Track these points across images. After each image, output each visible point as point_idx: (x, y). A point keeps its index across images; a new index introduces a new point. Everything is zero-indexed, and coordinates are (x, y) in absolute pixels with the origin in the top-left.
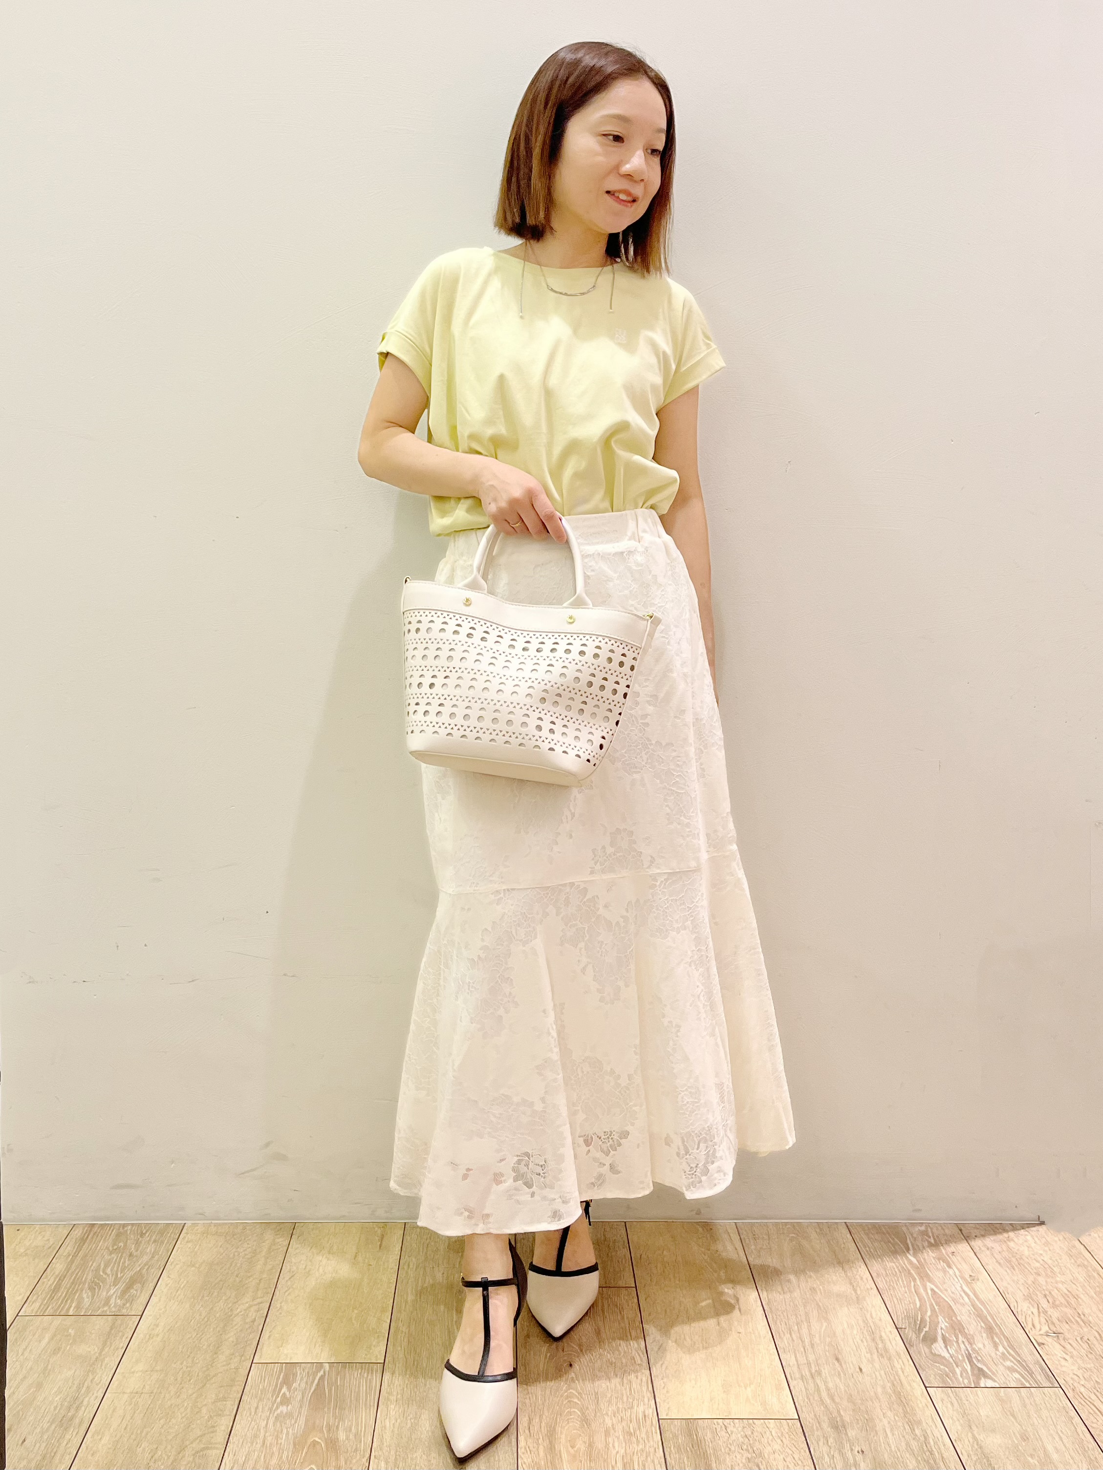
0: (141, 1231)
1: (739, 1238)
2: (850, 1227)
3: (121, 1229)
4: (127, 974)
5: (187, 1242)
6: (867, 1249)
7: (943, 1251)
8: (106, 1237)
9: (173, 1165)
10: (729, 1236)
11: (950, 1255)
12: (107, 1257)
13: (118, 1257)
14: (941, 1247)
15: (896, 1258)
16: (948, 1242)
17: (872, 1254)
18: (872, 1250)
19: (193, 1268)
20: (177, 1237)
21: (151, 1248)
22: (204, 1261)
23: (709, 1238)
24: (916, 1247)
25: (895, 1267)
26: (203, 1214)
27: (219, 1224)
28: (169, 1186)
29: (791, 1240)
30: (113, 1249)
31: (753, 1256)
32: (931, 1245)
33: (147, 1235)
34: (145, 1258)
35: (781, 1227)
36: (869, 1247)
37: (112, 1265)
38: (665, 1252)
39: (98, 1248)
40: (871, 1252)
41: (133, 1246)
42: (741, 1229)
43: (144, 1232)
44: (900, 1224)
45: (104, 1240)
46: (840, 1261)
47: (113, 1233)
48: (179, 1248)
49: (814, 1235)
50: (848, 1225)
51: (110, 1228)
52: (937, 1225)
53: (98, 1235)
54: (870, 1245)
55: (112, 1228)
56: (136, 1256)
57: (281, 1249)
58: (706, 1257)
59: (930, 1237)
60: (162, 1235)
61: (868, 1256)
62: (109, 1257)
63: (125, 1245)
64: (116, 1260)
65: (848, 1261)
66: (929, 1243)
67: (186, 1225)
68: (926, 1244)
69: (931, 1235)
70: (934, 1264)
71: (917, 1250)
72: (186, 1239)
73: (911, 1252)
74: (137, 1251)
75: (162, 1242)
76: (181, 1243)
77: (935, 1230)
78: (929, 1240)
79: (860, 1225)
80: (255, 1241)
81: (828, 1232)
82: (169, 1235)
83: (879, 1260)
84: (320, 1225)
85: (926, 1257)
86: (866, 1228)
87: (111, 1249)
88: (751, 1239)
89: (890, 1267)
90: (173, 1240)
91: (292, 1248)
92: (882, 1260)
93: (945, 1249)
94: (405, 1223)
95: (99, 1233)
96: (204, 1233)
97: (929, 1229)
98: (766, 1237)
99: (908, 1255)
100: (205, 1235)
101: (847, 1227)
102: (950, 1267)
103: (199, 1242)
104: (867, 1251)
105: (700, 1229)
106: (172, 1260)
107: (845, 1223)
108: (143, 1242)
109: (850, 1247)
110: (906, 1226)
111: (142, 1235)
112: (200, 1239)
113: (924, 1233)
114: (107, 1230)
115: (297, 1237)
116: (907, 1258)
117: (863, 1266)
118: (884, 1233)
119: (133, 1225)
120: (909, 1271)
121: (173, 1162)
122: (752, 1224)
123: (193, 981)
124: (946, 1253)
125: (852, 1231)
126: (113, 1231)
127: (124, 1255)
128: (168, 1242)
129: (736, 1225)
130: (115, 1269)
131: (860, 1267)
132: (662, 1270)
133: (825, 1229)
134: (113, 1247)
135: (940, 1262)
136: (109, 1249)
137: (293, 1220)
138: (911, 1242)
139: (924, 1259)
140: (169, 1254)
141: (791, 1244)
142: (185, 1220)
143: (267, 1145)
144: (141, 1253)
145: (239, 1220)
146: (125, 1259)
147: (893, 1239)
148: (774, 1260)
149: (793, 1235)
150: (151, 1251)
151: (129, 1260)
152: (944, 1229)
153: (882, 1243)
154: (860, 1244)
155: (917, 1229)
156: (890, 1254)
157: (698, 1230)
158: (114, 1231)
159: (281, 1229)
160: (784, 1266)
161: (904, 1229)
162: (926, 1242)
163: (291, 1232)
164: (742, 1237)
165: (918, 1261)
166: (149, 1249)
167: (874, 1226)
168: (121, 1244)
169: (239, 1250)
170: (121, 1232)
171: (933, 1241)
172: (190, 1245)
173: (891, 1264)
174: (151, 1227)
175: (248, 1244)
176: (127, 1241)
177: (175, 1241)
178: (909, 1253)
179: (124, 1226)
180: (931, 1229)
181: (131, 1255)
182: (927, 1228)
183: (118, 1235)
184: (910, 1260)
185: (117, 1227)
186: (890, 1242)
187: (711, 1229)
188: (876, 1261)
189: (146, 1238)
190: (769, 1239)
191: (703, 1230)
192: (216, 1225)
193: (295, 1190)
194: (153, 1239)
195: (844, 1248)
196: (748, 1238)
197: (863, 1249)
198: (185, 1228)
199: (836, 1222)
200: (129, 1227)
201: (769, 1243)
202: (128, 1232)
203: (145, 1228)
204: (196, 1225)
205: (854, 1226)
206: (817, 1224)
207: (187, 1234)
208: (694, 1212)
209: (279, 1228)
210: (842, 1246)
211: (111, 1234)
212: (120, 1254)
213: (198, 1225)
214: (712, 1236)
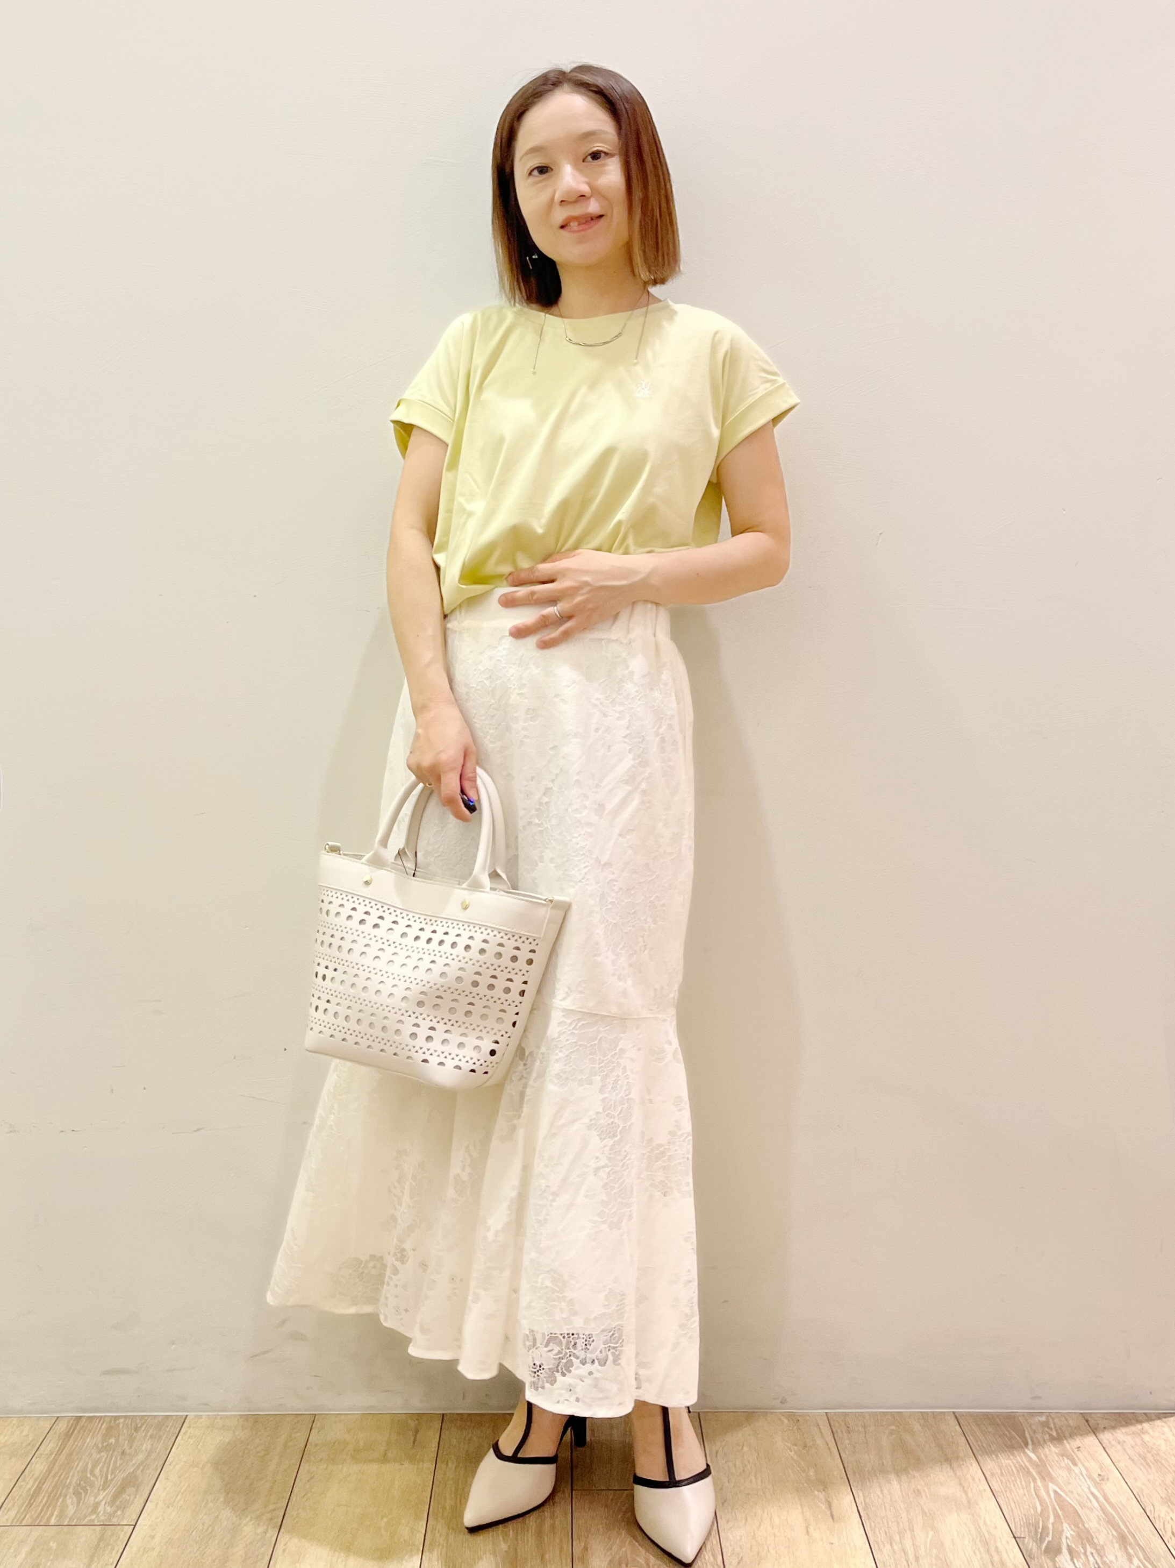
0: (136, 1425)
1: (830, 1430)
2: (959, 1418)
3: (112, 1422)
4: (123, 1122)
5: (189, 1438)
6: (980, 1443)
7: (1068, 1446)
8: (95, 1431)
9: (174, 1346)
10: (819, 1428)
11: (1076, 1450)
12: (96, 1456)
13: (108, 1455)
14: (1065, 1442)
15: (1013, 1454)
16: (1072, 1435)
17: (985, 1449)
18: (984, 1445)
19: (195, 1469)
20: (177, 1432)
21: (146, 1446)
22: (208, 1461)
23: (796, 1432)
24: (1035, 1441)
25: (1011, 1464)
26: (207, 1405)
27: (227, 1417)
28: (168, 1370)
29: (891, 1433)
30: (103, 1446)
31: (847, 1453)
32: (1053, 1439)
33: (143, 1429)
34: (141, 1457)
35: (879, 1418)
36: (981, 1441)
37: (101, 1465)
38: (745, 1449)
39: (86, 1445)
40: (983, 1446)
41: (126, 1442)
42: (834, 1420)
43: (139, 1425)
44: (1017, 1414)
45: (93, 1434)
46: (949, 1459)
47: (103, 1427)
48: (179, 1445)
49: (917, 1427)
50: (956, 1414)
51: (99, 1422)
52: (1059, 1415)
53: (85, 1430)
54: (983, 1439)
55: (101, 1422)
56: (129, 1454)
57: (299, 1446)
58: (792, 1454)
59: (1051, 1429)
60: (160, 1428)
61: (980, 1452)
62: (98, 1456)
63: (117, 1441)
64: (106, 1459)
65: (957, 1458)
66: (1050, 1435)
67: (188, 1417)
68: (1047, 1437)
69: (1052, 1426)
70: (1057, 1461)
71: (1037, 1444)
72: (188, 1435)
73: (1030, 1447)
74: (131, 1448)
75: (160, 1437)
76: (182, 1439)
77: (1057, 1421)
78: (1051, 1432)
79: (971, 1415)
80: (269, 1436)
81: (934, 1424)
82: (168, 1429)
83: (994, 1456)
84: (343, 1417)
85: (1048, 1453)
86: (978, 1419)
87: (100, 1446)
88: (844, 1432)
89: (1006, 1466)
90: (173, 1436)
91: (312, 1444)
92: (997, 1456)
93: (1069, 1443)
94: (443, 1414)
95: (87, 1426)
96: (208, 1428)
97: (1051, 1421)
98: (861, 1429)
99: (1027, 1450)
100: (209, 1430)
101: (956, 1417)
102: (1075, 1464)
103: (203, 1437)
104: (979, 1446)
105: (786, 1421)
106: (172, 1459)
107: (954, 1413)
108: (138, 1438)
109: (959, 1441)
110: (1023, 1416)
111: (137, 1429)
112: (204, 1433)
113: (1045, 1424)
114: (96, 1424)
115: (316, 1432)
116: (1025, 1453)
117: (975, 1464)
118: (999, 1425)
119: (125, 1417)
120: (1028, 1469)
121: (173, 1343)
122: (845, 1414)
123: (198, 1130)
124: (1071, 1448)
125: (961, 1422)
126: (102, 1424)
127: (115, 1453)
128: (166, 1438)
129: (827, 1415)
130: (105, 1469)
131: (971, 1465)
132: (742, 1469)
133: (930, 1420)
134: (103, 1443)
135: (1064, 1460)
136: (97, 1446)
137: (313, 1411)
138: (1030, 1434)
139: (1046, 1456)
140: (168, 1452)
141: (891, 1437)
142: (187, 1411)
143: (284, 1322)
144: (136, 1450)
145: (249, 1411)
146: (116, 1458)
147: (1009, 1431)
148: (872, 1458)
149: (893, 1427)
150: (146, 1450)
151: (121, 1459)
152: (1067, 1420)
153: (997, 1437)
154: (971, 1437)
155: (1037, 1420)
156: (1006, 1449)
157: (783, 1422)
158: (105, 1425)
159: (298, 1422)
160: (883, 1464)
161: (1021, 1419)
162: (1047, 1435)
163: (310, 1426)
164: (834, 1429)
165: (1038, 1457)
166: (144, 1446)
167: (986, 1415)
168: (112, 1440)
169: (249, 1447)
170: (112, 1426)
171: (1054, 1434)
172: (191, 1441)
173: (1007, 1461)
174: (146, 1420)
175: (260, 1440)
176: (119, 1436)
177: (175, 1437)
178: (1028, 1449)
179: (117, 1418)
180: (1053, 1418)
181: (123, 1453)
182: (1047, 1419)
183: (109, 1429)
184: (1029, 1456)
185: (107, 1420)
186: (1004, 1434)
187: (798, 1420)
188: (989, 1457)
189: (141, 1434)
190: (866, 1431)
191: (789, 1421)
192: (222, 1417)
193: (315, 1376)
194: (149, 1434)
195: (953, 1442)
196: (842, 1431)
197: (975, 1443)
198: (187, 1421)
199: (942, 1412)
200: (122, 1420)
201: (865, 1437)
202: (121, 1426)
203: (140, 1420)
204: (200, 1417)
205: (963, 1415)
206: (920, 1414)
207: (189, 1427)
208: (779, 1401)
209: (296, 1421)
210: (951, 1440)
211: (100, 1428)
212: (111, 1452)
213: (202, 1418)
214: (799, 1429)
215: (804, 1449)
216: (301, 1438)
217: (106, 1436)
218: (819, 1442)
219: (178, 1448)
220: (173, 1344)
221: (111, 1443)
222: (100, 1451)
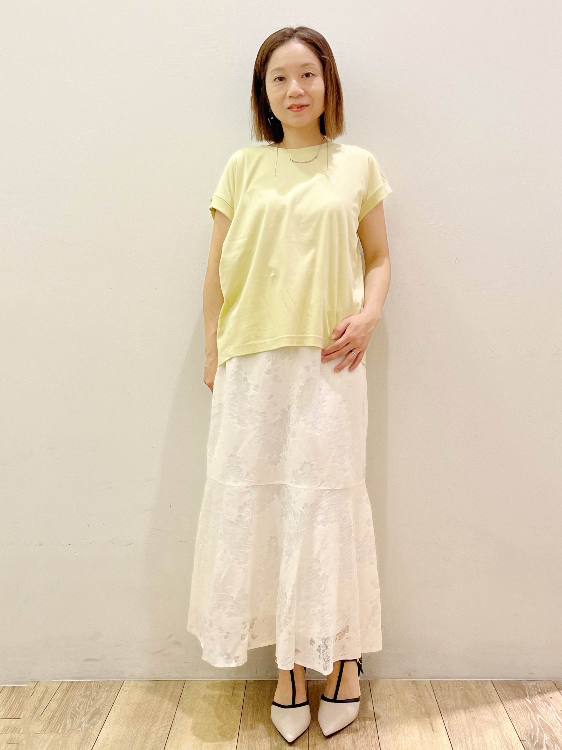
0: (100, 685)
1: (432, 689)
2: (494, 683)
3: (89, 684)
4: (94, 541)
5: (125, 691)
6: (504, 695)
7: (546, 697)
8: (80, 688)
9: (118, 648)
10: (427, 688)
11: (550, 699)
12: (80, 700)
13: (86, 700)
14: (545, 694)
15: (520, 700)
16: (548, 691)
18: (506, 696)
19: (128, 706)
20: (120, 689)
21: (105, 695)
22: (134, 702)
24: (530, 694)
25: (519, 705)
26: (134, 676)
27: (143, 681)
28: (115, 659)
29: (461, 690)
30: (84, 696)
31: (440, 700)
32: (539, 693)
33: (103, 687)
34: (102, 701)
35: (455, 683)
37: (83, 704)
38: (391, 697)
39: (76, 695)
40: (505, 697)
41: (95, 693)
42: (434, 684)
43: (101, 686)
44: (522, 681)
45: (79, 690)
46: (489, 703)
47: (84, 686)
48: (120, 695)
49: (474, 687)
50: (492, 681)
51: (82, 684)
52: (542, 682)
53: (75, 688)
54: (505, 693)
55: (83, 684)
56: (97, 699)
57: (177, 695)
58: (414, 700)
60: (111, 687)
61: (504, 699)
62: (82, 700)
63: (91, 693)
65: (493, 702)
67: (125, 682)
69: (539, 687)
70: (541, 704)
71: (531, 696)
72: (125, 690)
73: (528, 697)
74: (97, 697)
75: (111, 691)
76: (122, 692)
77: (541, 684)
78: (538, 690)
79: (500, 682)
80: (163, 691)
81: (482, 686)
82: (115, 687)
83: (510, 701)
84: (199, 682)
86: (503, 684)
87: (83, 695)
88: (439, 690)
89: (516, 706)
90: (117, 691)
91: (183, 695)
92: (512, 702)
93: (547, 695)
94: (246, 680)
95: (76, 686)
96: (134, 687)
98: (447, 688)
99: (526, 699)
100: (135, 687)
101: (492, 683)
102: (549, 705)
103: (132, 691)
104: (503, 696)
105: (411, 684)
106: (117, 701)
107: (491, 680)
108: (101, 691)
109: (494, 694)
110: (525, 682)
111: (100, 687)
112: (132, 689)
113: (535, 686)
114: (81, 685)
115: (186, 689)
117: (501, 705)
118: (513, 687)
119: (95, 682)
120: (527, 707)
122: (439, 681)
123: (129, 545)
124: (548, 698)
125: (495, 685)
126: (84, 685)
127: (90, 699)
128: (114, 691)
129: (430, 682)
130: (85, 706)
132: (389, 707)
133: (480, 684)
134: (84, 694)
135: (544, 703)
136: (81, 695)
137: (184, 679)
138: (528, 691)
139: (535, 701)
140: (115, 699)
141: (461, 692)
142: (124, 679)
143: (170, 636)
144: (99, 698)
145: (154, 679)
146: (90, 701)
147: (518, 690)
148: (452, 702)
149: (462, 688)
150: (105, 697)
151: (92, 702)
152: (546, 684)
153: (512, 692)
154: (500, 692)
155: (531, 684)
156: (516, 698)
157: (409, 685)
158: (85, 685)
159: (177, 684)
160: (457, 705)
161: (524, 684)
162: (536, 691)
163: (183, 686)
164: (434, 688)
165: (531, 702)
166: (104, 695)
167: (507, 682)
168: (88, 693)
170: (88, 686)
171: (540, 691)
173: (517, 704)
174: (105, 683)
175: (159, 692)
176: (92, 690)
179: (90, 682)
180: (539, 683)
181: (94, 699)
182: (536, 684)
183: (87, 687)
184: (527, 701)
185: (86, 683)
186: (516, 691)
187: (417, 684)
188: (508, 702)
189: (102, 689)
190: (449, 690)
191: (412, 684)
192: (141, 682)
193: (185, 662)
194: (106, 689)
195: (491, 695)
196: (438, 689)
197: (501, 695)
198: (124, 683)
199: (486, 680)
200: (93, 683)
201: (449, 692)
202: (93, 686)
203: (102, 683)
204: (130, 682)
205: (496, 682)
206: (475, 681)
207: (125, 686)
208: (407, 675)
209: (176, 683)
210: (490, 693)
211: (83, 687)
212: (88, 698)
213: (131, 682)
214: (417, 688)
215: (419, 698)
216: (178, 691)
217: (85, 691)
218: (427, 694)
219: (120, 697)
220: (117, 647)
221: (88, 694)
222: (83, 698)
